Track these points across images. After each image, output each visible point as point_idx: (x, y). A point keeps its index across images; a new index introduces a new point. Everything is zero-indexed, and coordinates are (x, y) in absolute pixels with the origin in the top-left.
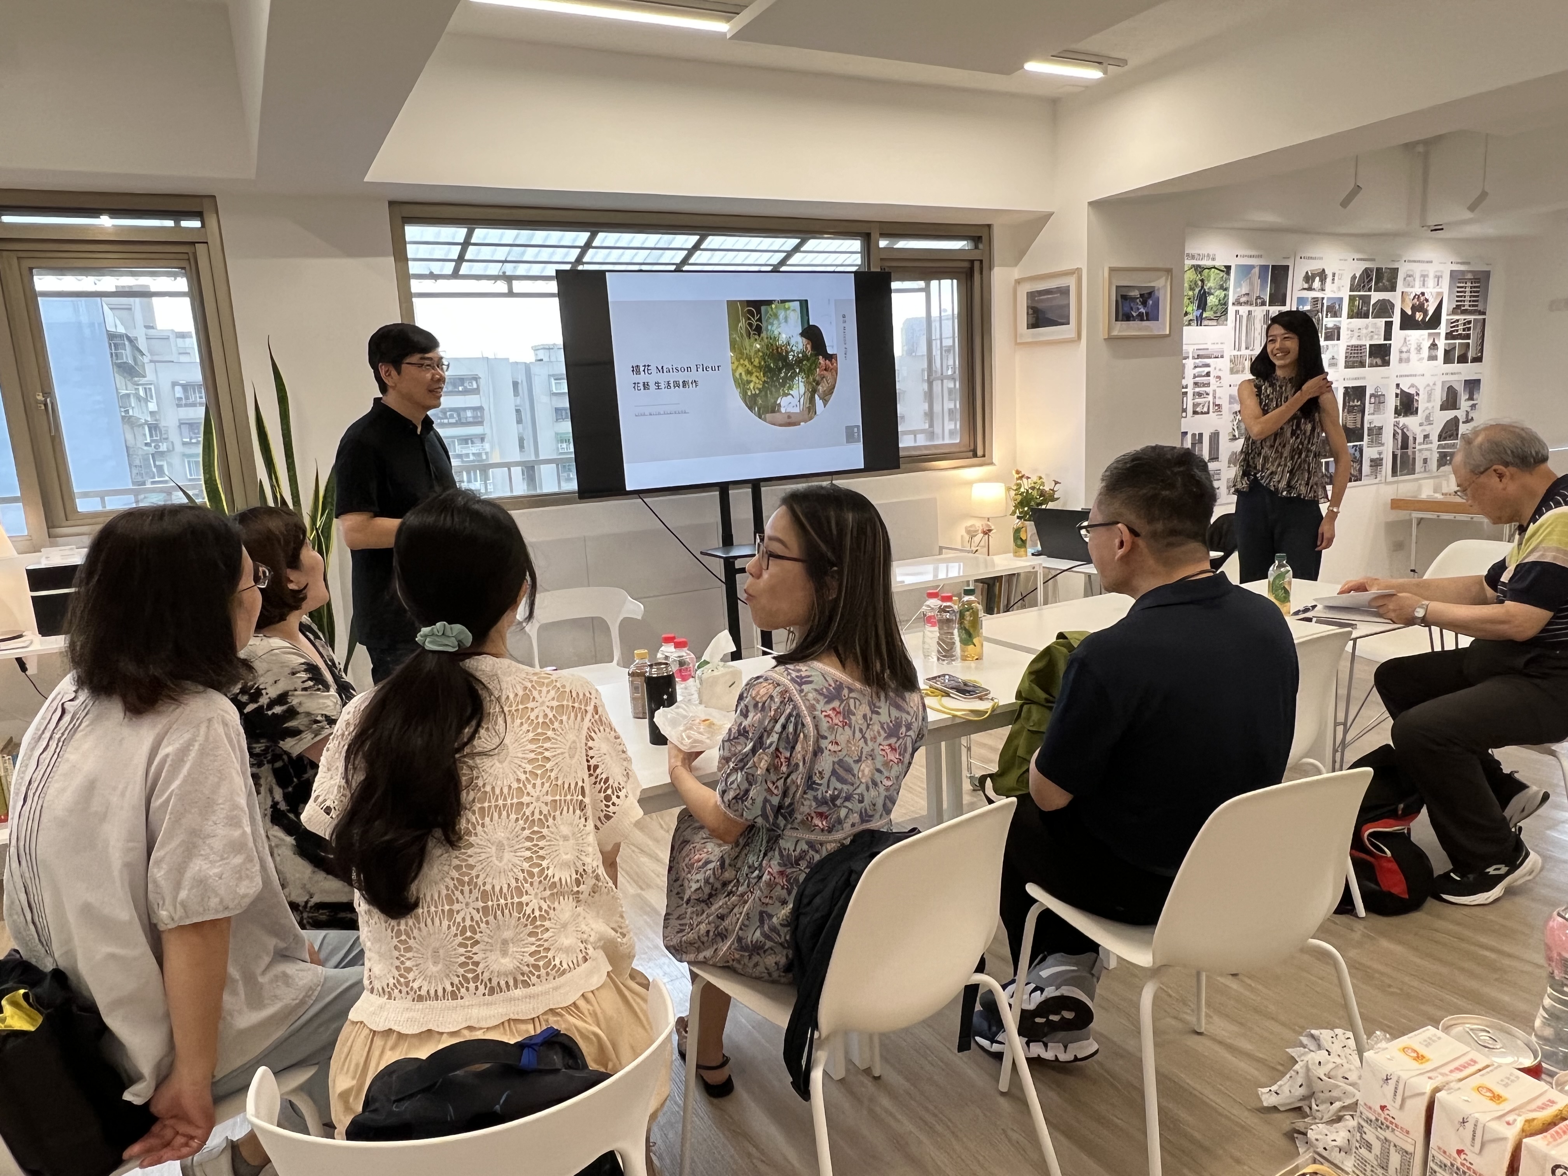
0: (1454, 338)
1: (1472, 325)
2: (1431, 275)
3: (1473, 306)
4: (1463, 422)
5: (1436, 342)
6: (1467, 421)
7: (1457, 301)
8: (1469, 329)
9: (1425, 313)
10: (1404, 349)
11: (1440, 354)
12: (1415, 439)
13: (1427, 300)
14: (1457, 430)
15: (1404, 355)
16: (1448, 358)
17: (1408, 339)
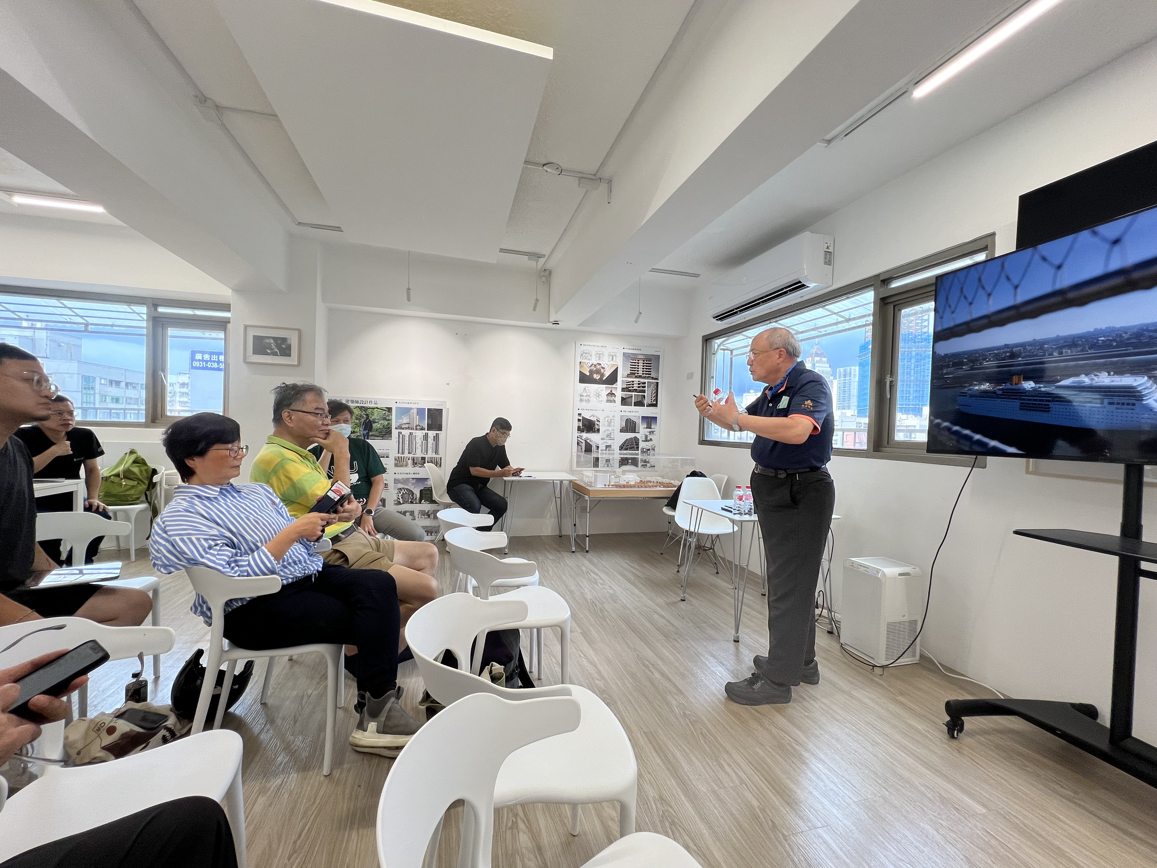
0: (630, 391)
1: (646, 385)
2: (606, 354)
3: (646, 374)
4: (643, 441)
5: (613, 392)
6: (646, 441)
7: (631, 370)
8: (645, 387)
9: (602, 375)
10: (585, 394)
11: (618, 399)
12: (598, 447)
13: (603, 368)
14: (638, 444)
15: (584, 398)
16: (624, 401)
17: (587, 389)
